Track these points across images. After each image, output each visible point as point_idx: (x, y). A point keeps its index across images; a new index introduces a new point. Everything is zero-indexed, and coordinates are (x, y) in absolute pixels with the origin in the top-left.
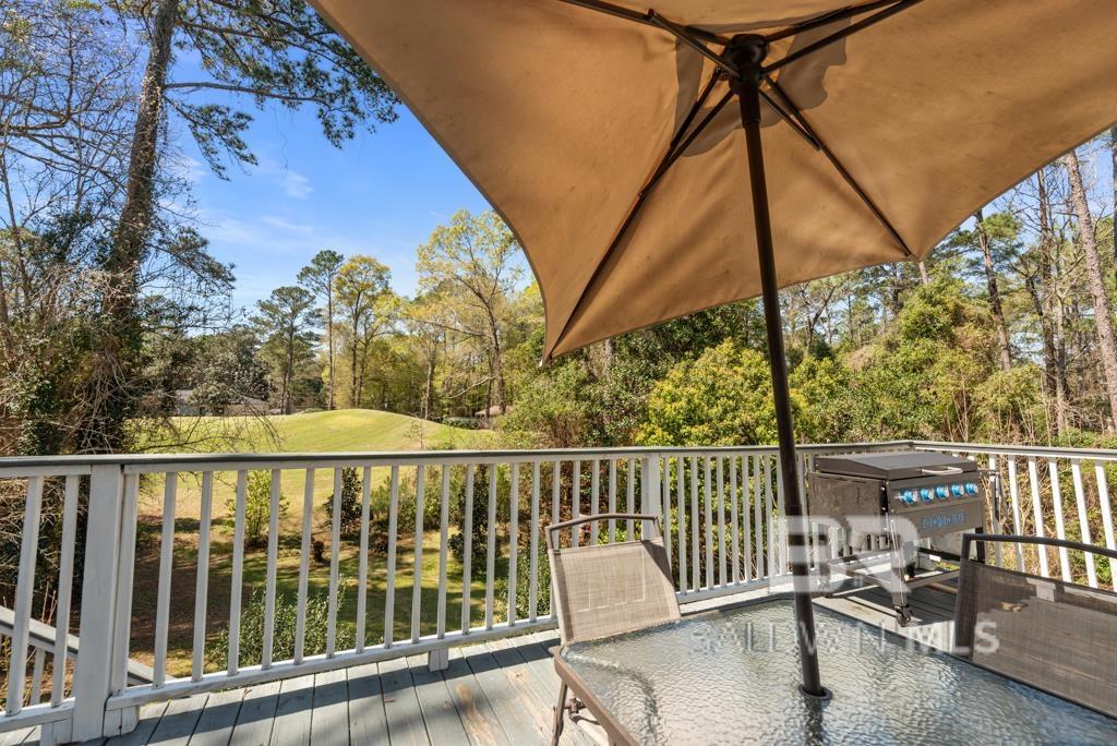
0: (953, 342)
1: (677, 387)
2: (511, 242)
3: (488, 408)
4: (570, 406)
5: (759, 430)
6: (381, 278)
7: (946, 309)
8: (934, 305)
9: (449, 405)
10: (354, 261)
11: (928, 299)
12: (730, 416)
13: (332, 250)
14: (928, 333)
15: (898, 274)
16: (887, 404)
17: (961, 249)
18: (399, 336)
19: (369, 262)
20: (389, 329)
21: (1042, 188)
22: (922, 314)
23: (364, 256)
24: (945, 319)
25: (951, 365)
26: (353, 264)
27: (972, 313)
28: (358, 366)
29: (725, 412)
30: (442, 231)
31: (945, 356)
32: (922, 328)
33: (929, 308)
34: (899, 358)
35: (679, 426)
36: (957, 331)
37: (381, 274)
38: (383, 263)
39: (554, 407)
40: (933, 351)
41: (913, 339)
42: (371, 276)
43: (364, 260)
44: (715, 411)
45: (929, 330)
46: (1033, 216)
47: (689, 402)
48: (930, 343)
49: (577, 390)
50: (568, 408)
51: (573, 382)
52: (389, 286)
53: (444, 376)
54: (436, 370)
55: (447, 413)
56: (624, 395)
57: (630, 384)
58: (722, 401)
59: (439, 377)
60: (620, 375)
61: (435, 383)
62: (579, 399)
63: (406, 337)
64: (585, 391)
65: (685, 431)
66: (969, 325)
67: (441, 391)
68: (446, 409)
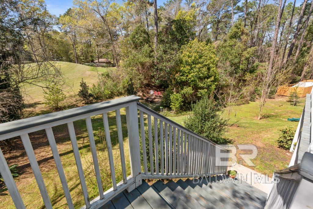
0: (240, 40)
3: (98, 60)
4: (148, 60)
5: (211, 65)
6: (42, 5)
7: (241, 30)
12: (205, 61)
18: (55, 32)
22: (235, 32)
24: (240, 33)
27: (246, 32)
32: (233, 36)
33: (237, 30)
36: (242, 37)
37: (41, 3)
39: (142, 60)
41: (231, 39)
42: (37, 4)
44: (202, 60)
45: (236, 37)
47: (195, 58)
48: (235, 40)
49: (149, 54)
51: (148, 51)
52: (47, 10)
53: (79, 48)
54: (76, 46)
55: (84, 62)
56: (164, 56)
57: (165, 52)
58: (204, 57)
59: (77, 49)
60: (162, 49)
61: (77, 51)
62: (150, 57)
63: (59, 33)
64: (152, 54)
65: (193, 66)
66: (244, 35)
67: (80, 54)
68: (83, 60)
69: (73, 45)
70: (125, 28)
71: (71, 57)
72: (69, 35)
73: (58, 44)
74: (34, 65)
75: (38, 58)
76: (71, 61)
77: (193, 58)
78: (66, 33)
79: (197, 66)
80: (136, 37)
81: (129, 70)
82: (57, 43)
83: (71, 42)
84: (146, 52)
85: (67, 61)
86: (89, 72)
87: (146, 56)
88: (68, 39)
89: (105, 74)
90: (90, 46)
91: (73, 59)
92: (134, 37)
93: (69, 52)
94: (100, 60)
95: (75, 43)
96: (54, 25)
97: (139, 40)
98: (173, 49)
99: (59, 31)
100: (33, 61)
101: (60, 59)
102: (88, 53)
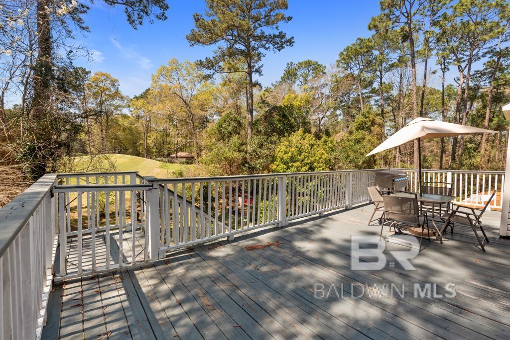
0: (371, 132)
1: (287, 148)
2: (203, 78)
3: (177, 153)
4: (236, 154)
5: (315, 164)
6: (114, 85)
7: (370, 120)
8: (366, 118)
9: (156, 152)
10: (98, 75)
11: (364, 116)
12: (306, 159)
13: (84, 68)
14: (363, 129)
15: (350, 102)
16: (352, 155)
17: (373, 95)
18: (125, 117)
19: (107, 77)
20: (118, 112)
21: (401, 75)
22: (362, 121)
23: (104, 72)
24: (369, 124)
25: (369, 141)
26: (97, 76)
27: (377, 122)
28: (104, 131)
29: (305, 157)
30: (164, 68)
31: (368, 137)
32: (361, 127)
33: (365, 120)
34: (353, 137)
35: (288, 163)
36: (372, 128)
37: (114, 83)
38: (114, 77)
39: (229, 155)
40: (364, 135)
41: (358, 130)
42: (108, 84)
43: (104, 75)
44: (302, 157)
45: (363, 128)
46: (398, 85)
47: (292, 154)
48: (363, 132)
49: (239, 148)
50: (235, 155)
51: (237, 144)
52: (119, 90)
53: (152, 138)
54: (148, 135)
55: (156, 156)
56: (258, 150)
57: (261, 146)
58: (304, 153)
59: (150, 138)
60: (256, 142)
61: (148, 141)
62: (240, 151)
63: (129, 117)
64: (242, 148)
65: (290, 164)
66: (376, 126)
67: (152, 145)
68: (155, 154)
69: (145, 134)
70: (219, 113)
71: (140, 149)
72: (143, 121)
73: (124, 132)
74: (86, 158)
75: (92, 149)
76: (138, 154)
77: (290, 154)
78: (138, 117)
79: (295, 164)
80: (224, 126)
81: (210, 168)
82: (124, 130)
83: (142, 129)
84: (235, 146)
85: (132, 154)
86: (159, 169)
87: (234, 150)
88: (140, 126)
89: (177, 172)
90: (168, 135)
91: (142, 151)
92: (221, 126)
93: (138, 142)
94: (180, 154)
95: (148, 130)
96: (124, 107)
97: (226, 129)
98: (271, 142)
99: (130, 115)
100: (86, 153)
101: (123, 151)
102: (164, 144)
